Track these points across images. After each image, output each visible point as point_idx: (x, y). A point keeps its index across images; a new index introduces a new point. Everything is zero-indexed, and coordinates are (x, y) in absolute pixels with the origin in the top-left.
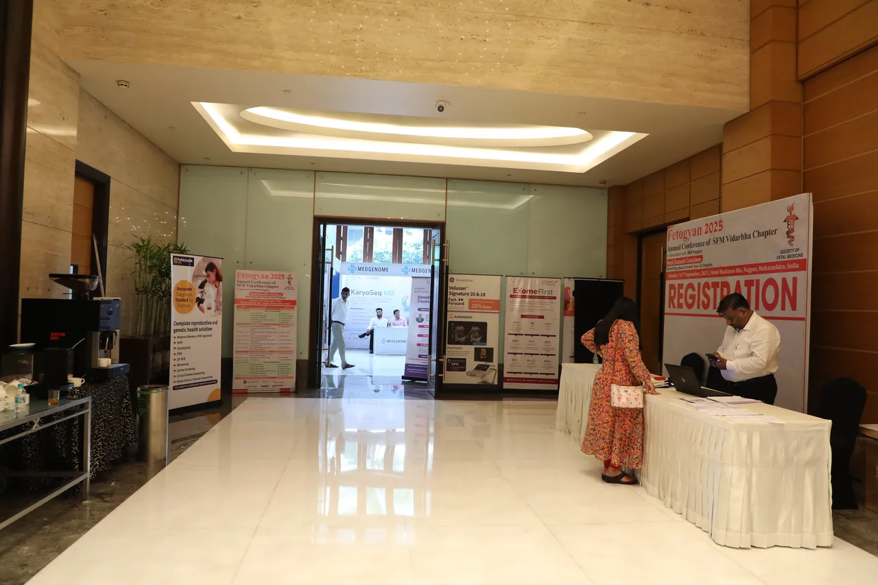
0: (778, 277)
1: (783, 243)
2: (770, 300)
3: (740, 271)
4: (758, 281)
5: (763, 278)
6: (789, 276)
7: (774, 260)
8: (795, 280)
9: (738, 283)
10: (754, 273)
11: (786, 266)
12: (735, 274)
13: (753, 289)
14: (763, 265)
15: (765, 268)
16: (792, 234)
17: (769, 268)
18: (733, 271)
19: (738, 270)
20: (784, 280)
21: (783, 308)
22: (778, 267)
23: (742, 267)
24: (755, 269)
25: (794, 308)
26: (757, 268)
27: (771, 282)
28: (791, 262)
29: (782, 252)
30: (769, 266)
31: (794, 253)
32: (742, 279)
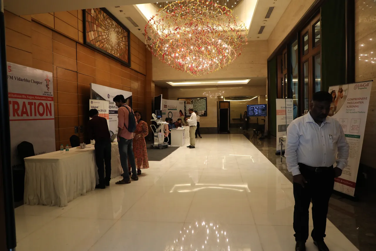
0: (44, 102)
1: (45, 89)
2: (41, 112)
3: (25, 97)
4: (35, 103)
5: (37, 102)
6: (48, 102)
7: (42, 95)
8: (50, 104)
9: (24, 103)
10: (32, 99)
11: (47, 99)
12: (22, 98)
13: (33, 106)
14: (37, 96)
15: (38, 98)
16: (48, 86)
17: (40, 98)
18: (21, 96)
19: (23, 96)
20: (46, 104)
21: (47, 115)
22: (44, 98)
23: (26, 95)
24: (33, 98)
25: (51, 115)
26: (34, 97)
27: (41, 104)
28: (49, 97)
29: (45, 92)
30: (40, 97)
31: (50, 94)
32: (27, 101)
